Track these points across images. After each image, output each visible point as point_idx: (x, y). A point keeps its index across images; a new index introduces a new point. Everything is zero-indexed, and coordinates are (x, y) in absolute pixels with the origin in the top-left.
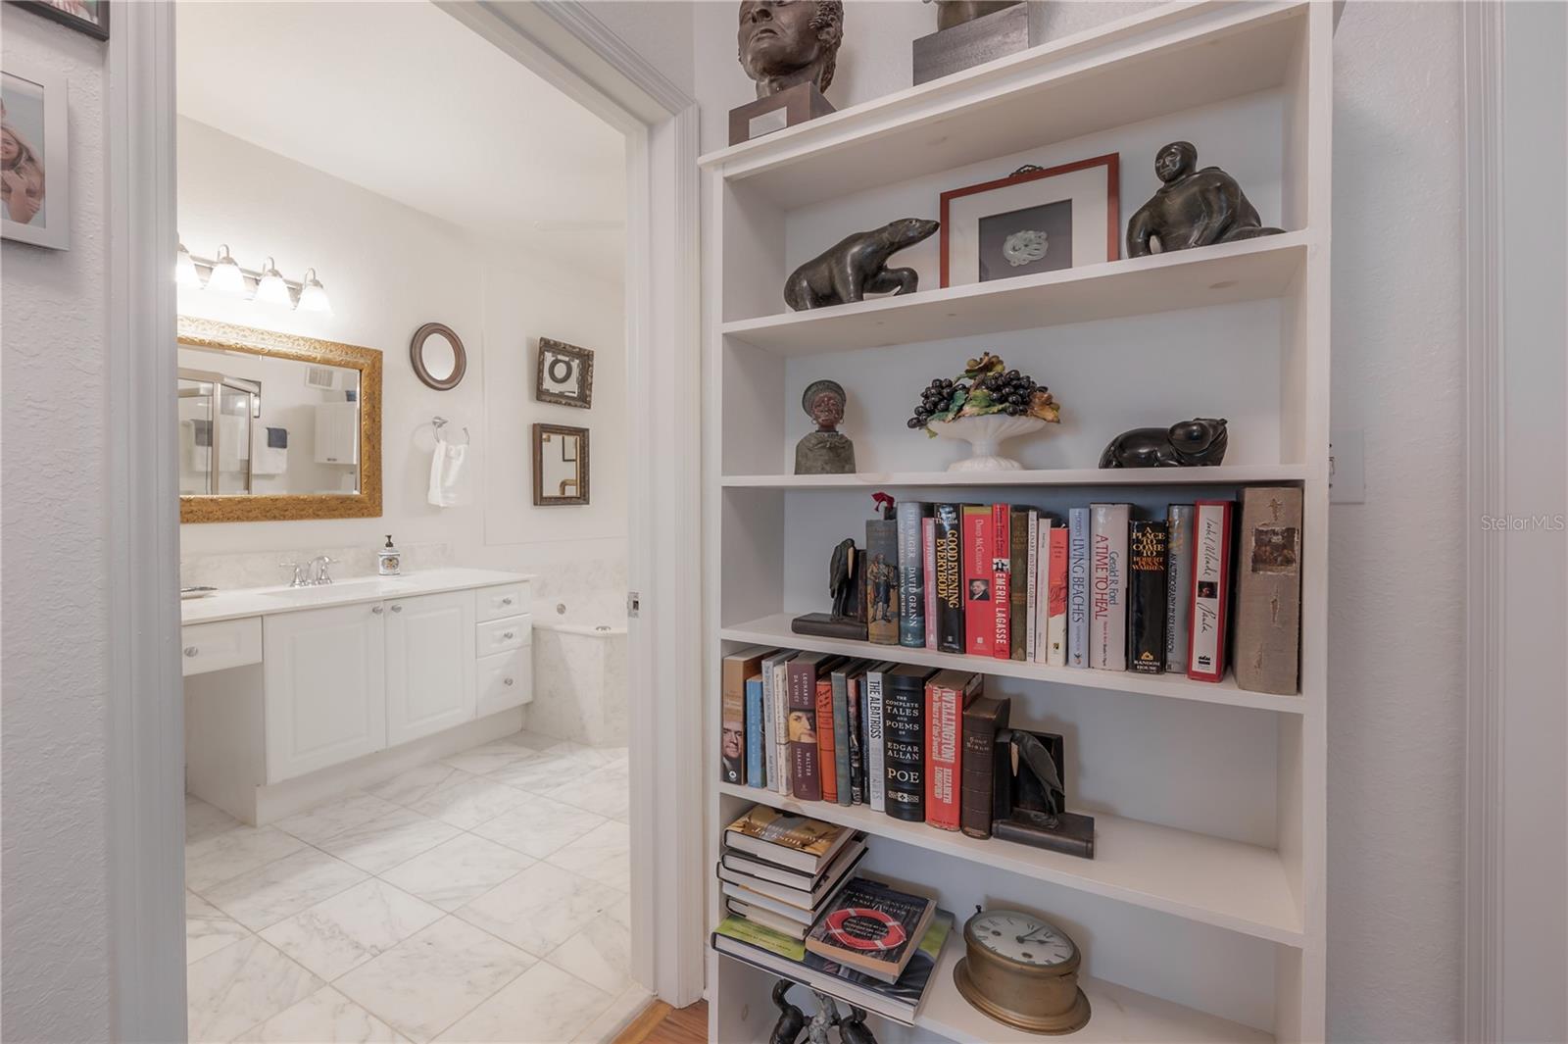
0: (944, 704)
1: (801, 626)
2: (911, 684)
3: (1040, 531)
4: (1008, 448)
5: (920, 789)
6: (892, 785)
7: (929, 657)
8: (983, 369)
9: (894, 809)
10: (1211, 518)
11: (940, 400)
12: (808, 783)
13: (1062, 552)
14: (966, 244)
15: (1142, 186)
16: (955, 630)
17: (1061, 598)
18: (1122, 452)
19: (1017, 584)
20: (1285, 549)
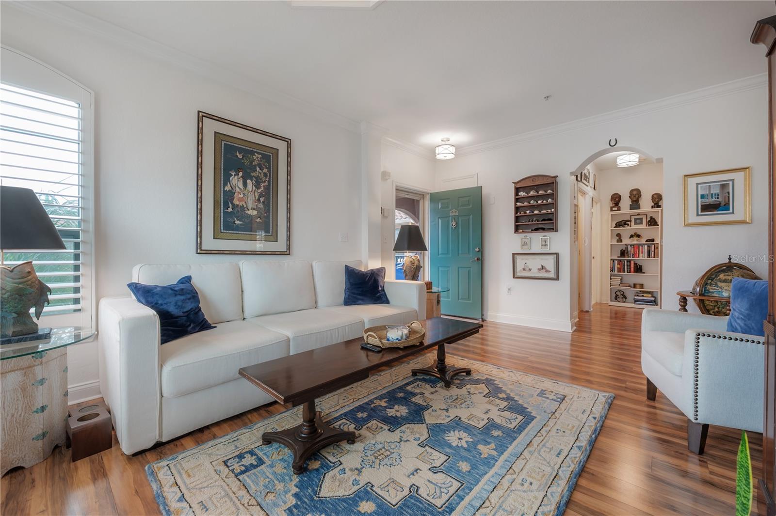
0: (632, 263)
1: (618, 257)
2: (629, 261)
3: (640, 247)
4: (637, 240)
5: (630, 270)
6: (627, 270)
7: (631, 258)
8: (635, 234)
9: (628, 272)
10: (653, 246)
11: (632, 236)
12: (619, 271)
13: (642, 249)
14: (633, 223)
15: (649, 219)
16: (634, 256)
17: (642, 253)
18: (647, 241)
19: (639, 252)
20: (658, 248)
